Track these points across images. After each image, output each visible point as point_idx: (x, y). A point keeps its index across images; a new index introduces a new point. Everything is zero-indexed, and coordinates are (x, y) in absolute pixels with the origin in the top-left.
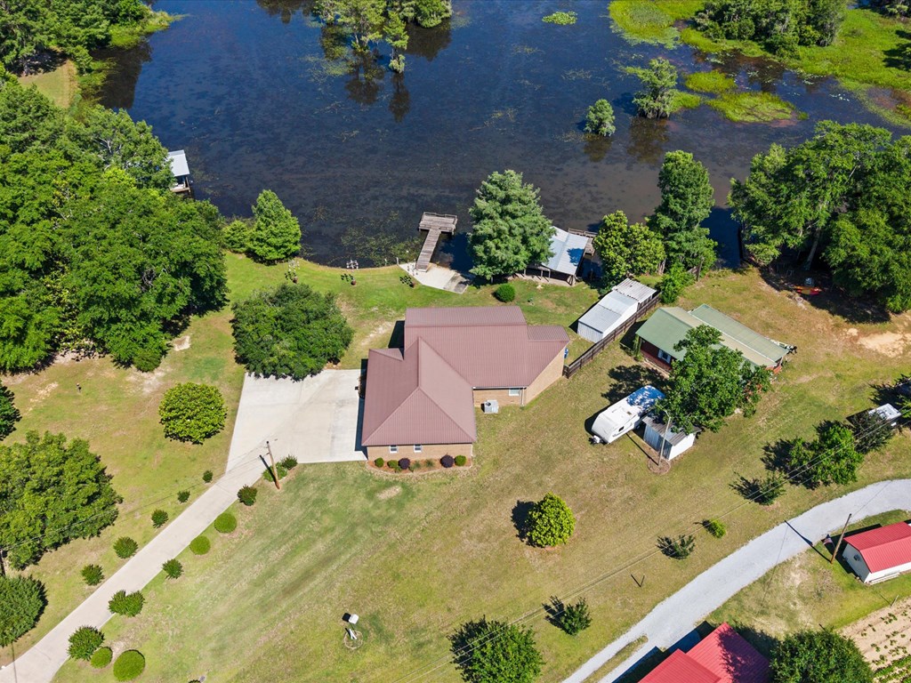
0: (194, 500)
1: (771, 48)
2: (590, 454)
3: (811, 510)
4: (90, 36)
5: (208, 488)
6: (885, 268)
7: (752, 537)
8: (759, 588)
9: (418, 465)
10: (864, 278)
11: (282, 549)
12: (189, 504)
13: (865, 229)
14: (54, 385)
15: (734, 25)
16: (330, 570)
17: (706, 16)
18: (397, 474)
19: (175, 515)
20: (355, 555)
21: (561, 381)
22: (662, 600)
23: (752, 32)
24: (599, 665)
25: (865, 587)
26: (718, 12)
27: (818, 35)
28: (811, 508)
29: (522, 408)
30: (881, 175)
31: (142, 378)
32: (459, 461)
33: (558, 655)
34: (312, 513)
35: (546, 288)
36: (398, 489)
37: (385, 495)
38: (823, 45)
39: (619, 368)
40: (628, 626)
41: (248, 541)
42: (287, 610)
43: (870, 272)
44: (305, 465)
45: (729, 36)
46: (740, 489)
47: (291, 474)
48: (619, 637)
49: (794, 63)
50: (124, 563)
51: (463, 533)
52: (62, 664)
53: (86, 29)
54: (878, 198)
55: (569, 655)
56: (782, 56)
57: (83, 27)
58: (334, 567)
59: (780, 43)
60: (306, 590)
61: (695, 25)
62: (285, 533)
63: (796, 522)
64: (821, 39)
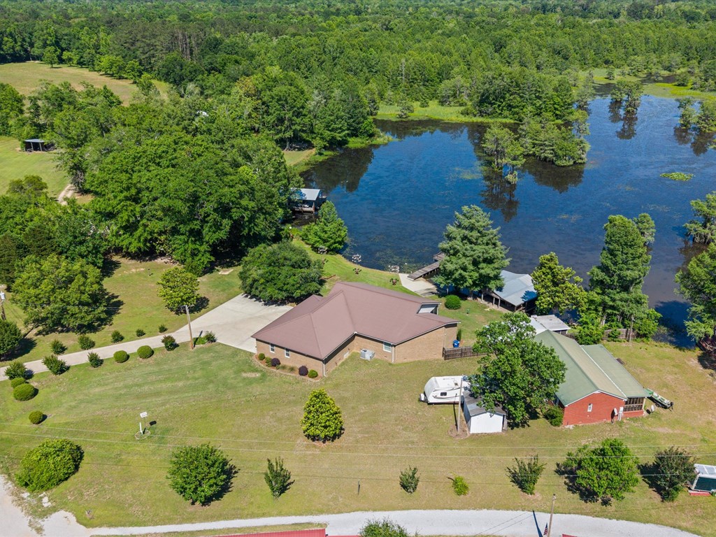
0: (144, 338)
2: (409, 405)
3: (567, 515)
4: (333, 137)
5: (157, 335)
7: (489, 508)
9: (284, 367)
11: (160, 377)
12: (140, 339)
14: (142, 269)
16: (172, 397)
18: (266, 367)
19: (128, 341)
20: (194, 396)
21: (437, 360)
22: (366, 510)
28: (570, 513)
29: (390, 364)
32: (314, 375)
33: (252, 503)
34: (195, 367)
35: (492, 311)
36: (258, 375)
37: (247, 375)
40: (321, 512)
41: (147, 366)
42: (128, 405)
44: (220, 344)
47: (208, 345)
48: (306, 515)
50: (79, 351)
53: (332, 133)
55: (259, 507)
57: (330, 131)
58: (176, 397)
62: (170, 370)
63: (542, 516)
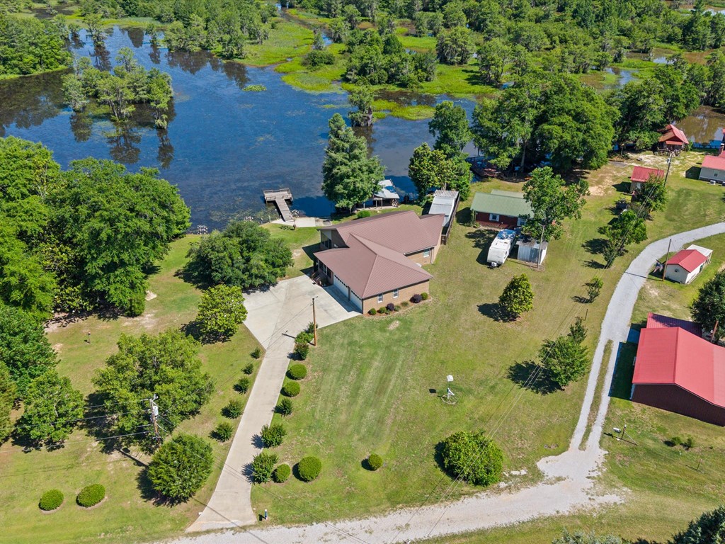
0: (257, 370)
1: (403, 85)
2: (494, 274)
5: (261, 361)
6: (584, 142)
7: (616, 283)
8: (641, 302)
9: (399, 307)
10: (573, 153)
11: (352, 373)
12: (256, 374)
13: (563, 125)
14: (59, 345)
15: (374, 75)
16: (396, 373)
17: (353, 73)
18: (389, 315)
19: (251, 383)
20: (404, 361)
21: (443, 247)
22: (602, 322)
23: (386, 78)
24: (600, 360)
25: (687, 286)
26: (361, 70)
27: (426, 75)
28: (630, 263)
29: (433, 265)
30: (555, 97)
31: (136, 321)
32: (425, 296)
34: (353, 350)
36: (397, 322)
37: (392, 327)
38: (430, 80)
39: (469, 233)
40: (597, 339)
41: (322, 378)
42: (388, 401)
43: (575, 148)
44: (321, 329)
45: (372, 82)
46: (589, 266)
47: (316, 335)
48: (597, 345)
49: (420, 90)
50: (239, 422)
51: (461, 329)
52: (250, 491)
54: (559, 110)
56: (412, 87)
58: (397, 371)
59: (408, 80)
60: (391, 387)
61: (347, 80)
62: (344, 366)
63: (629, 270)
64: (428, 77)
